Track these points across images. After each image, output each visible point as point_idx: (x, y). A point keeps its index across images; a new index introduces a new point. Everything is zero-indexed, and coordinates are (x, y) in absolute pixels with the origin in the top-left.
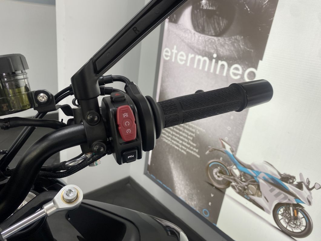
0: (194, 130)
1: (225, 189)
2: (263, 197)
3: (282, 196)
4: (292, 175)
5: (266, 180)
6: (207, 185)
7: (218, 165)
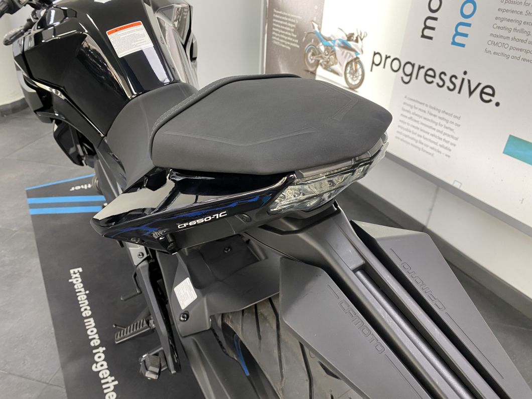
0: (294, 21)
1: (315, 70)
2: (338, 64)
3: (349, 55)
4: (352, 32)
5: (339, 46)
6: (305, 72)
7: (311, 48)
